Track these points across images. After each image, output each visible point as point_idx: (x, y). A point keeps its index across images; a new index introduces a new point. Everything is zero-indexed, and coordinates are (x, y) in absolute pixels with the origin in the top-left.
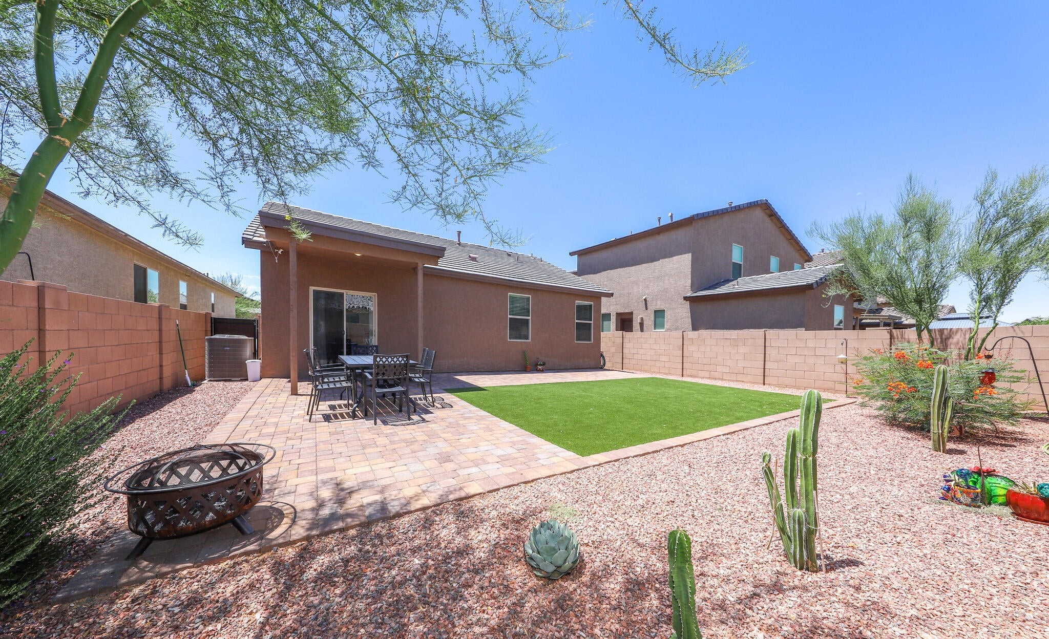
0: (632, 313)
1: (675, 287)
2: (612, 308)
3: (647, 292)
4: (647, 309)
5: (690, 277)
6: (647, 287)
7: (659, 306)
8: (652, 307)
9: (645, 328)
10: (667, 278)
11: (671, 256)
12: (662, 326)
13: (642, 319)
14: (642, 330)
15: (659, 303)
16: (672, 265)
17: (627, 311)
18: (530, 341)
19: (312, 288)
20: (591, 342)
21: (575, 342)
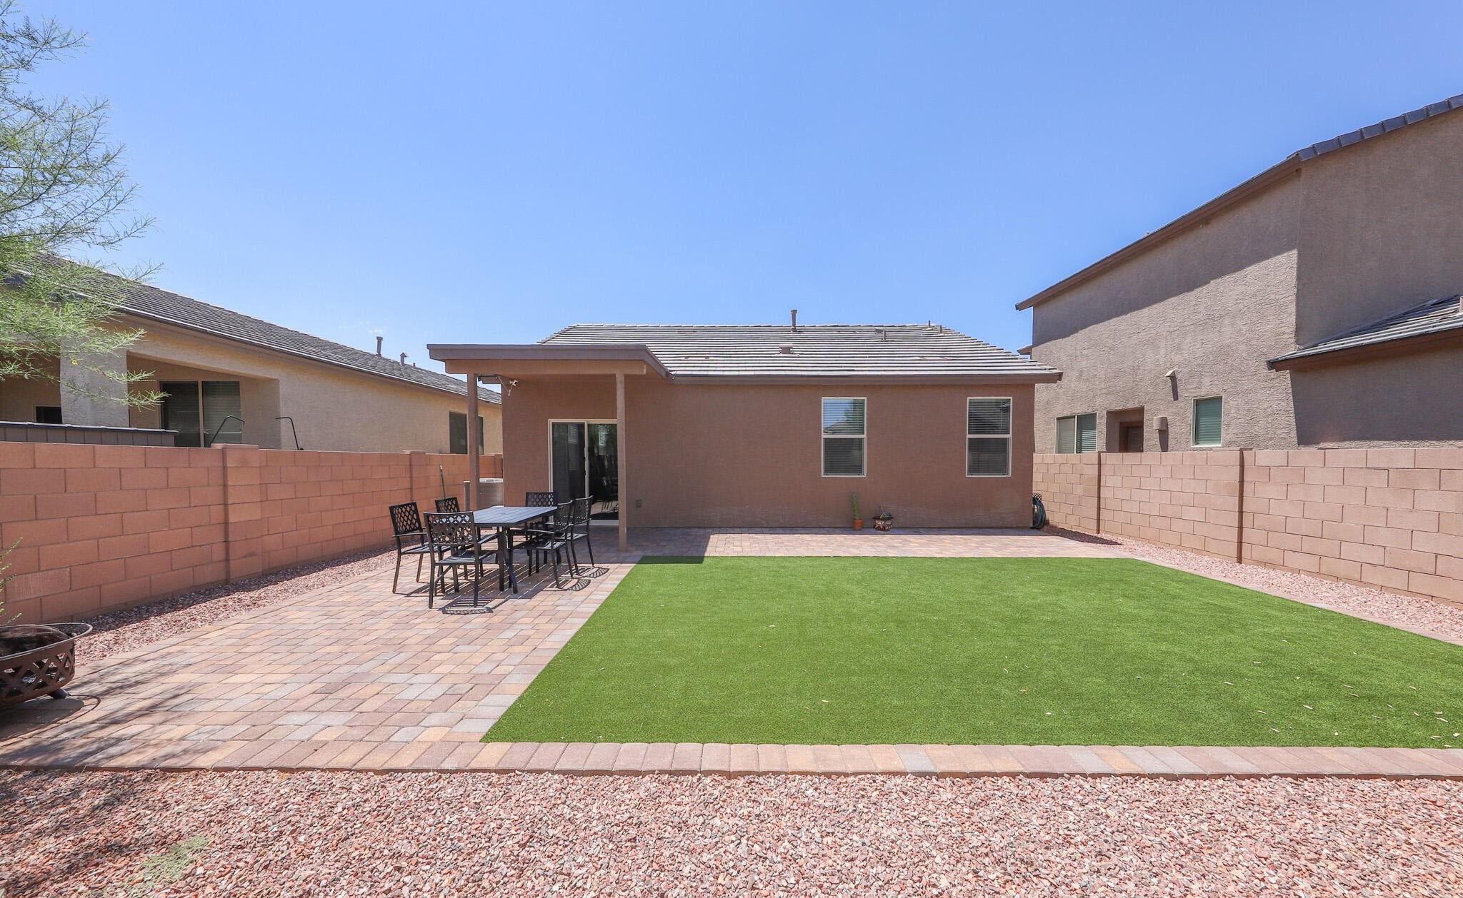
0: (1140, 411)
1: (1249, 340)
2: (1098, 401)
3: (1177, 359)
4: (1176, 397)
5: (1292, 308)
6: (1179, 348)
7: (1206, 391)
8: (1190, 392)
9: (1171, 442)
10: (1227, 321)
11: (1240, 267)
12: (1215, 436)
13: (1164, 421)
14: (1164, 447)
15: (1206, 381)
16: (1242, 288)
17: (1130, 406)
18: (865, 476)
19: (551, 421)
20: (1008, 476)
21: (966, 475)
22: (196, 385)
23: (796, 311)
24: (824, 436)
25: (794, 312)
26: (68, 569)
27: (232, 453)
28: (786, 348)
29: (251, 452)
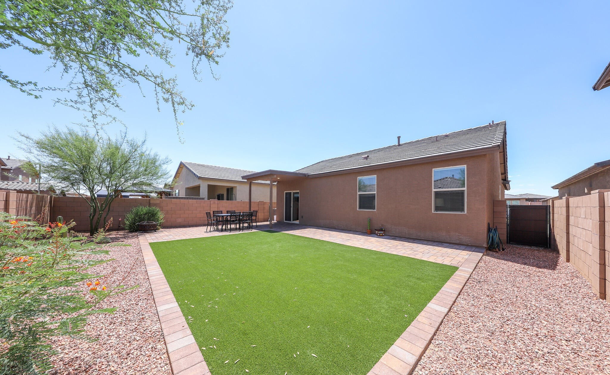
18: (376, 210)
19: (285, 192)
20: (464, 213)
21: (433, 212)
22: (229, 188)
23: (400, 137)
24: (358, 193)
26: (184, 218)
27: (212, 201)
28: (366, 157)
29: (216, 201)
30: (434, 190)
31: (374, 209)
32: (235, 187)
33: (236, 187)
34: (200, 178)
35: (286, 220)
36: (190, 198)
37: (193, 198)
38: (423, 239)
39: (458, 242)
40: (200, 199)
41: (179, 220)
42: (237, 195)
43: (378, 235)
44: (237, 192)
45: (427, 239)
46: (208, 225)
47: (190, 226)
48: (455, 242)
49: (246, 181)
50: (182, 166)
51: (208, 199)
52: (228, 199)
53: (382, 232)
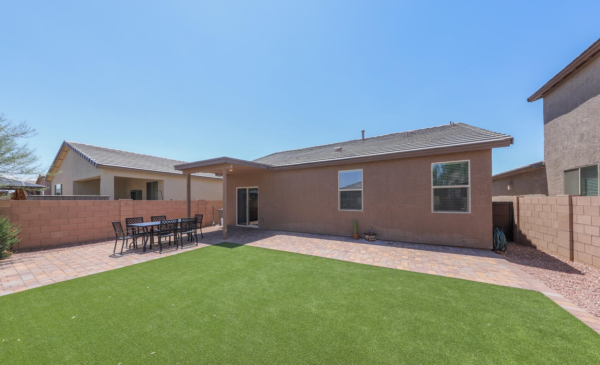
18: (362, 211)
19: (237, 188)
20: (468, 213)
21: (432, 212)
22: (151, 183)
24: (339, 190)
25: (363, 132)
26: (68, 231)
27: (123, 201)
28: (339, 149)
29: (130, 201)
30: (433, 187)
31: (360, 208)
32: (160, 181)
33: (163, 181)
34: (99, 166)
35: (238, 224)
36: (80, 198)
37: (85, 198)
38: (422, 242)
39: (462, 244)
40: (101, 198)
41: (57, 235)
42: (165, 192)
43: (370, 240)
44: (165, 188)
45: (427, 243)
46: (117, 238)
47: (80, 243)
48: (458, 245)
49: (181, 172)
50: (65, 148)
51: (116, 198)
52: (149, 198)
53: (374, 237)
